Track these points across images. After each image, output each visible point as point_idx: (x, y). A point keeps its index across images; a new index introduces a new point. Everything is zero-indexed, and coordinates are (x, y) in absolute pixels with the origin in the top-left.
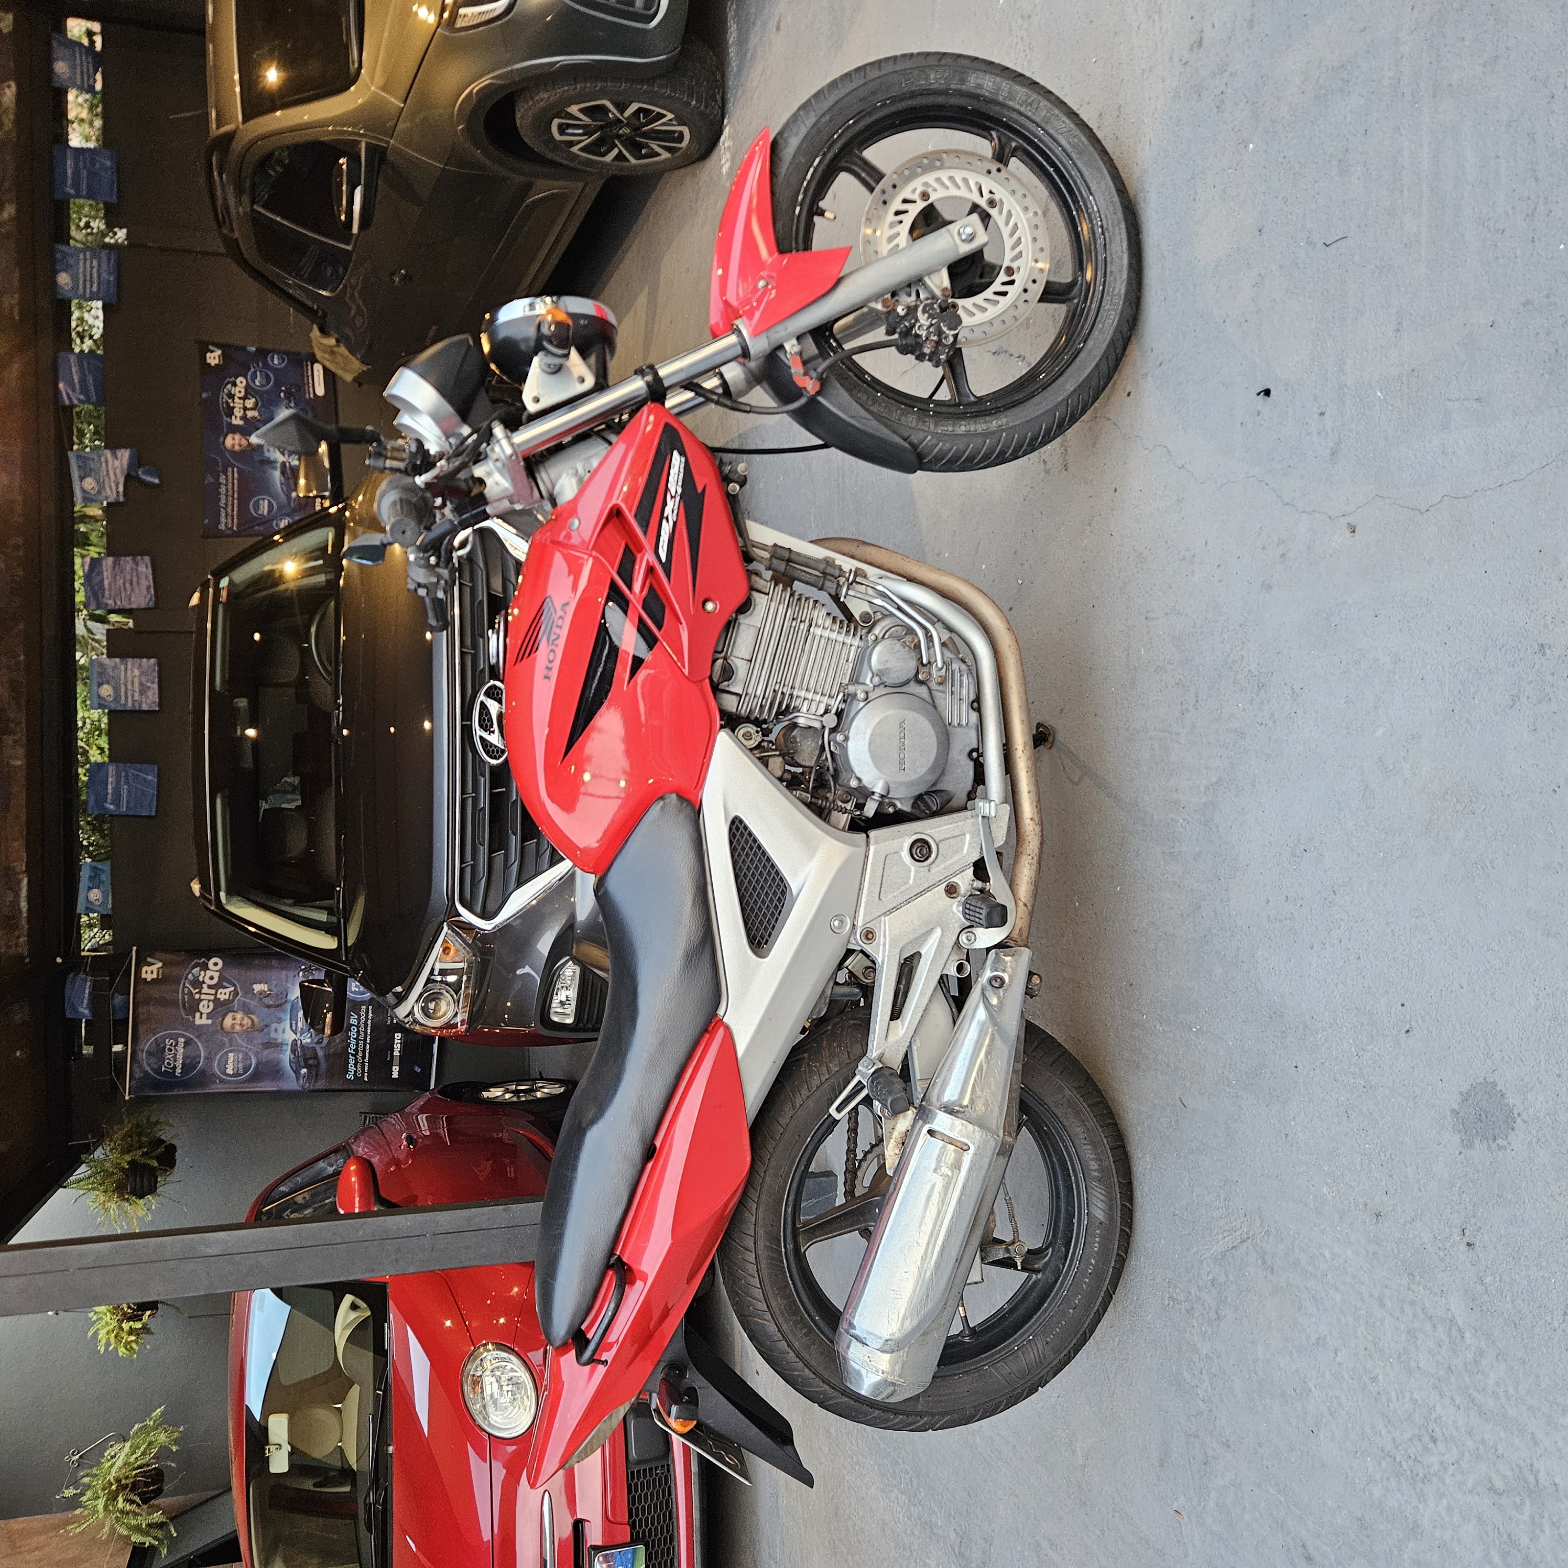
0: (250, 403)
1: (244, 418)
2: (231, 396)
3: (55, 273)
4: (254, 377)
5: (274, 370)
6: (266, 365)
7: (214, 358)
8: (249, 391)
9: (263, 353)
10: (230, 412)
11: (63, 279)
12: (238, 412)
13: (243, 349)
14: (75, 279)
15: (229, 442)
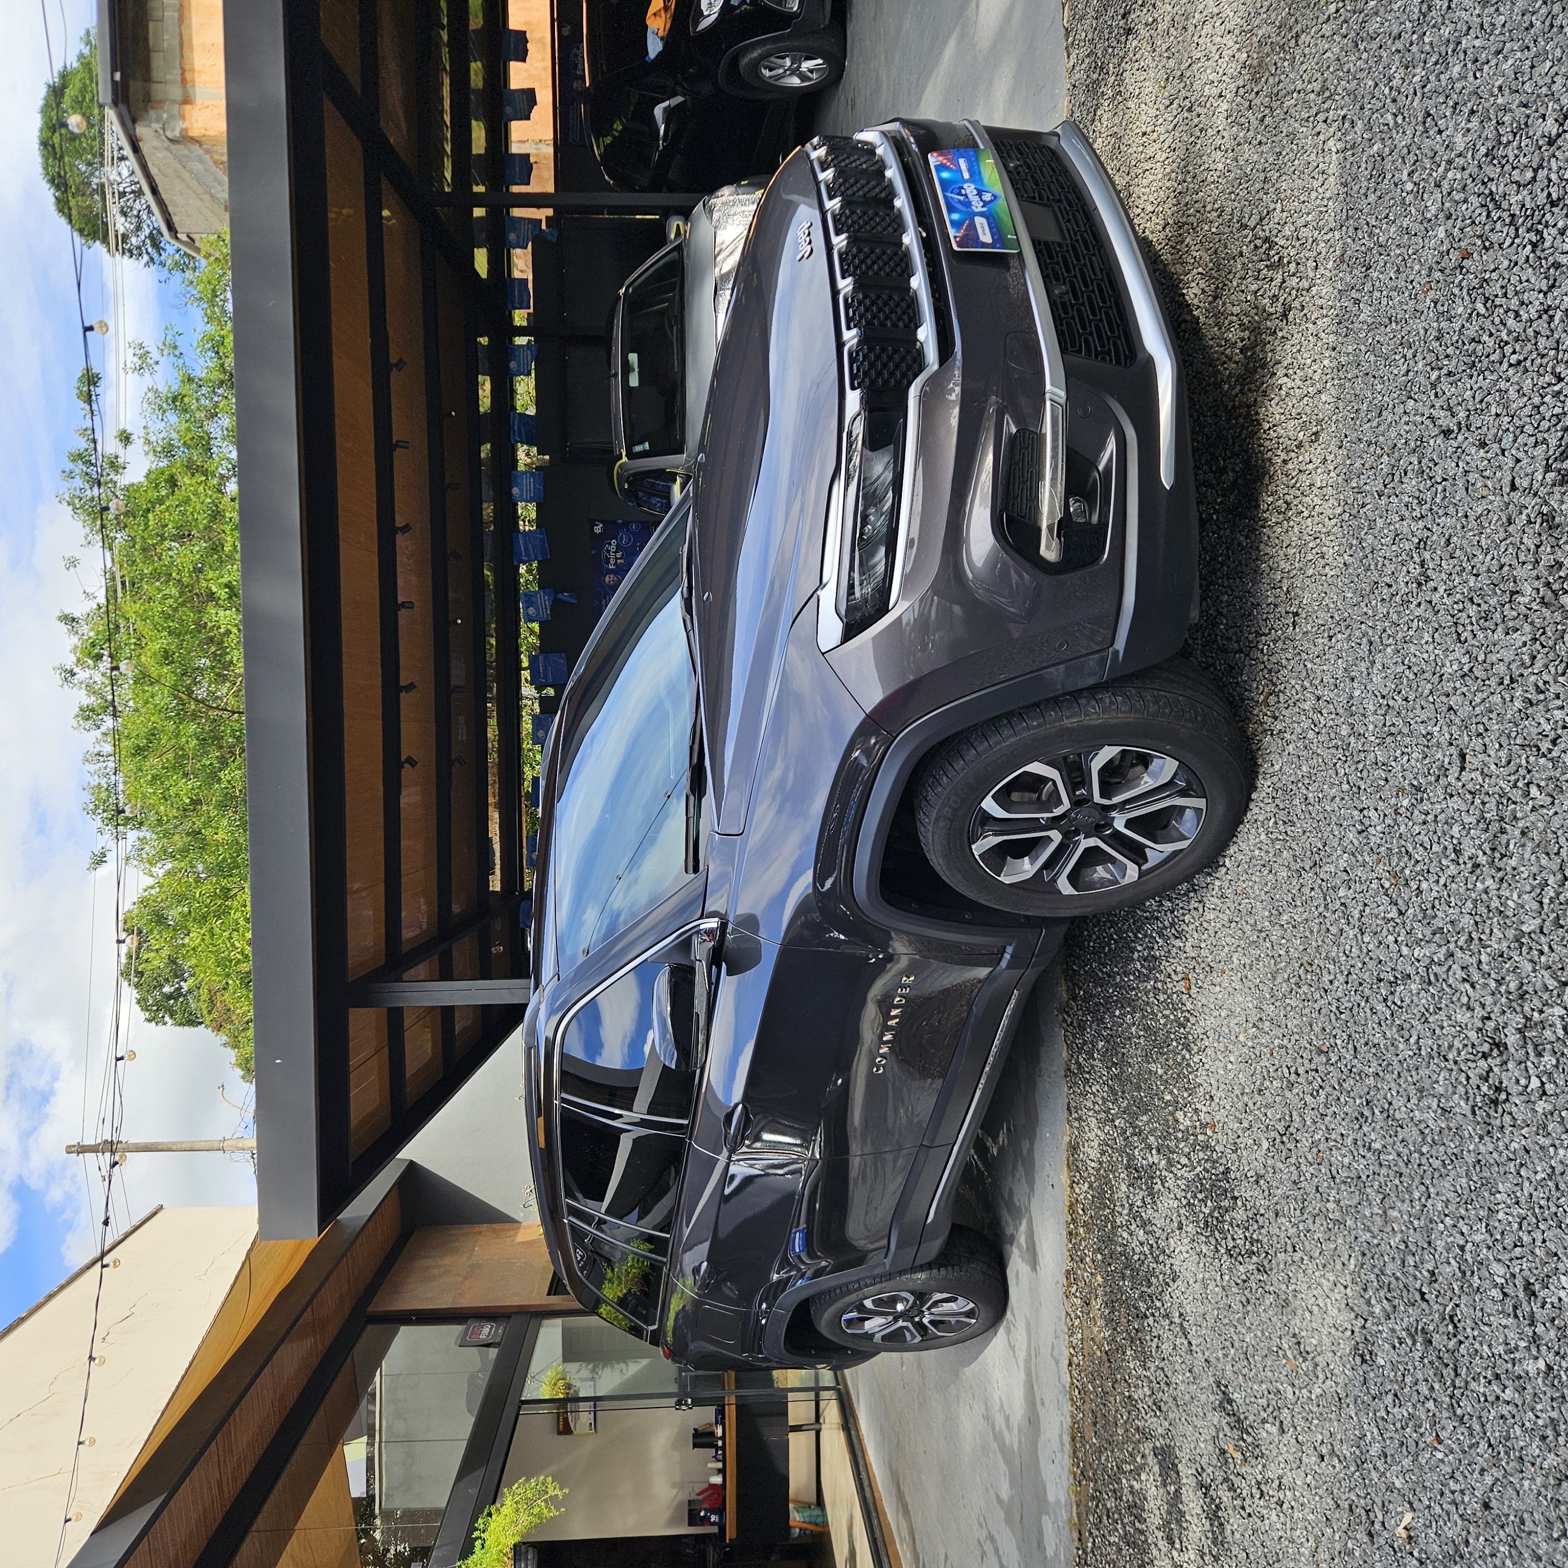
0: (619, 555)
1: (615, 564)
2: (608, 551)
3: (511, 488)
4: (622, 539)
5: (632, 533)
6: (628, 530)
7: (598, 529)
8: (619, 548)
9: (626, 524)
10: (608, 562)
11: (515, 491)
12: (612, 561)
13: (615, 522)
14: (521, 490)
15: (607, 579)
